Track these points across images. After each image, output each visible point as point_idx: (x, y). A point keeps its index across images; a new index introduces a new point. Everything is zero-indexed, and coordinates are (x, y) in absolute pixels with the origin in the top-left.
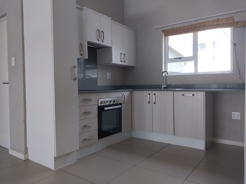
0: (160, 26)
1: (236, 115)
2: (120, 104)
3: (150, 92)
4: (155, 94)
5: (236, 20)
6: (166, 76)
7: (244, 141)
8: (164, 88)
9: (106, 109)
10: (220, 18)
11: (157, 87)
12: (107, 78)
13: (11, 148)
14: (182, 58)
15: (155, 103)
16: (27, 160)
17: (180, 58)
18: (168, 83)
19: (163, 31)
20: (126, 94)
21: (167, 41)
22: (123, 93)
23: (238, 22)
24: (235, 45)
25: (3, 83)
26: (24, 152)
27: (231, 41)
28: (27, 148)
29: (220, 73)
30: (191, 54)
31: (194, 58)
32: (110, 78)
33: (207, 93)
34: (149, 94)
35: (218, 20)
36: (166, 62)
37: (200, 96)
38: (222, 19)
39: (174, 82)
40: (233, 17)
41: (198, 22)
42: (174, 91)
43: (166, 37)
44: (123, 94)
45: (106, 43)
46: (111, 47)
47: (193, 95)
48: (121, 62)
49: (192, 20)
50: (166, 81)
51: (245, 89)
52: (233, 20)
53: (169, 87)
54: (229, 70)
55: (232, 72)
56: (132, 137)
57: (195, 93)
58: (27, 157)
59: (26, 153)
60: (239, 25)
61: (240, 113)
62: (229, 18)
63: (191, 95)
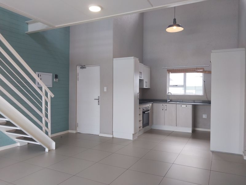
0: (166, 68)
1: (204, 116)
2: (148, 111)
3: (163, 104)
4: (166, 105)
5: (205, 70)
6: (169, 95)
7: (210, 129)
8: (169, 101)
9: (146, 112)
10: (198, 68)
11: (165, 101)
15: (166, 110)
17: (176, 85)
18: (170, 99)
19: (167, 70)
20: (151, 105)
21: (169, 75)
24: (204, 82)
25: (94, 99)
27: (203, 80)
28: (113, 132)
30: (182, 84)
31: (184, 86)
33: (193, 106)
36: (169, 87)
37: (190, 107)
40: (203, 68)
41: (187, 68)
42: (176, 104)
45: (142, 78)
46: (143, 80)
47: (186, 106)
48: (146, 86)
53: (172, 101)
55: (203, 95)
56: (152, 129)
57: (187, 105)
58: (113, 136)
59: (113, 134)
60: (207, 72)
61: (206, 115)
62: (202, 68)
63: (185, 106)
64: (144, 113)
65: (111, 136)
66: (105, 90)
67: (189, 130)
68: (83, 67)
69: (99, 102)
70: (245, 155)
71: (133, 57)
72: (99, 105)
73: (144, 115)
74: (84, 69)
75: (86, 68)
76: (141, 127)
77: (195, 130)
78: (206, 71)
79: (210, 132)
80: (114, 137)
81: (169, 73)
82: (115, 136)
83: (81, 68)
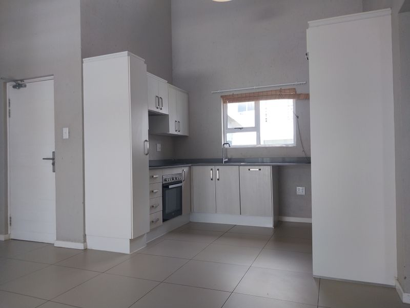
0: (218, 91)
1: (300, 190)
2: (181, 182)
3: (213, 167)
4: (218, 170)
5: (298, 92)
6: (226, 149)
7: (311, 217)
8: (225, 162)
9: (170, 187)
10: (283, 88)
11: (217, 162)
12: (158, 150)
13: (58, 239)
14: (242, 128)
15: (218, 180)
16: (86, 250)
17: (240, 128)
18: (229, 157)
19: (222, 97)
20: (186, 169)
21: (226, 109)
22: (183, 168)
23: (300, 94)
24: (298, 117)
25: (43, 159)
26: (83, 241)
27: (294, 112)
28: (86, 235)
29: (284, 146)
30: (253, 125)
31: (256, 128)
32: (160, 150)
33: (274, 167)
34: (212, 169)
35: (281, 91)
36: (225, 133)
37: (267, 171)
38: (285, 90)
39: (235, 156)
40: (294, 89)
41: (261, 90)
42: (239, 166)
43: (225, 104)
44: (183, 170)
45: (164, 111)
46: (168, 115)
47: (260, 170)
48: (176, 131)
49: (255, 87)
50: (227, 155)
51: (310, 163)
52: (296, 92)
53: (231, 161)
54: (292, 142)
55: (295, 145)
56: (190, 222)
57: (261, 167)
58: (86, 246)
59: (85, 241)
60: (301, 97)
61: (304, 188)
62: (292, 89)
63: (258, 170)
64: (165, 187)
65: (80, 246)
66: (66, 135)
67: (268, 223)
68: (19, 85)
69: (53, 164)
70: (404, 292)
71: (127, 52)
72: (54, 171)
73: (167, 192)
74: (22, 89)
75: (25, 86)
76: (158, 220)
77: (282, 222)
78: (300, 95)
79: (311, 224)
80: (88, 248)
81: (225, 102)
82: (92, 244)
83: (14, 87)
